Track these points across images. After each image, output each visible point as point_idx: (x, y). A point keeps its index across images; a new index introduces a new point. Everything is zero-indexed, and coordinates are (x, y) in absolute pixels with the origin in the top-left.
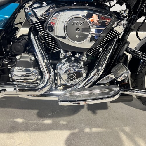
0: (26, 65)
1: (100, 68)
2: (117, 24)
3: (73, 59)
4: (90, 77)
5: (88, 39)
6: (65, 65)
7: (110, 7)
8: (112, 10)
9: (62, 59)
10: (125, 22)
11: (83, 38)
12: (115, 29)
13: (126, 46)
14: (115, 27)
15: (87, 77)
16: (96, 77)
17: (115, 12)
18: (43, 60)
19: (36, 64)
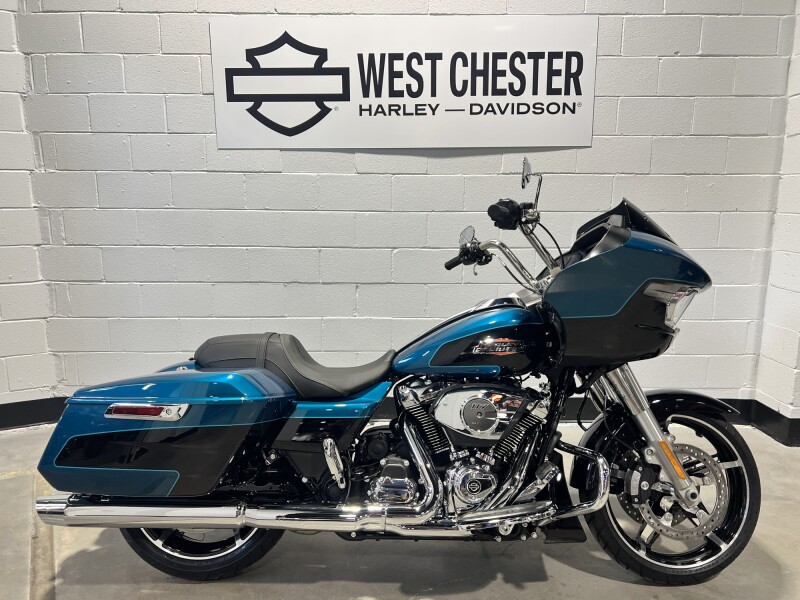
0: (396, 472)
1: (517, 477)
2: (536, 406)
3: (472, 460)
4: (502, 492)
5: (494, 426)
6: (460, 472)
7: (521, 380)
8: (524, 385)
9: (454, 461)
10: (546, 402)
11: (485, 425)
12: (533, 413)
13: (555, 438)
14: (532, 409)
15: (497, 491)
16: (512, 491)
17: (528, 389)
18: (426, 463)
19: (414, 472)
